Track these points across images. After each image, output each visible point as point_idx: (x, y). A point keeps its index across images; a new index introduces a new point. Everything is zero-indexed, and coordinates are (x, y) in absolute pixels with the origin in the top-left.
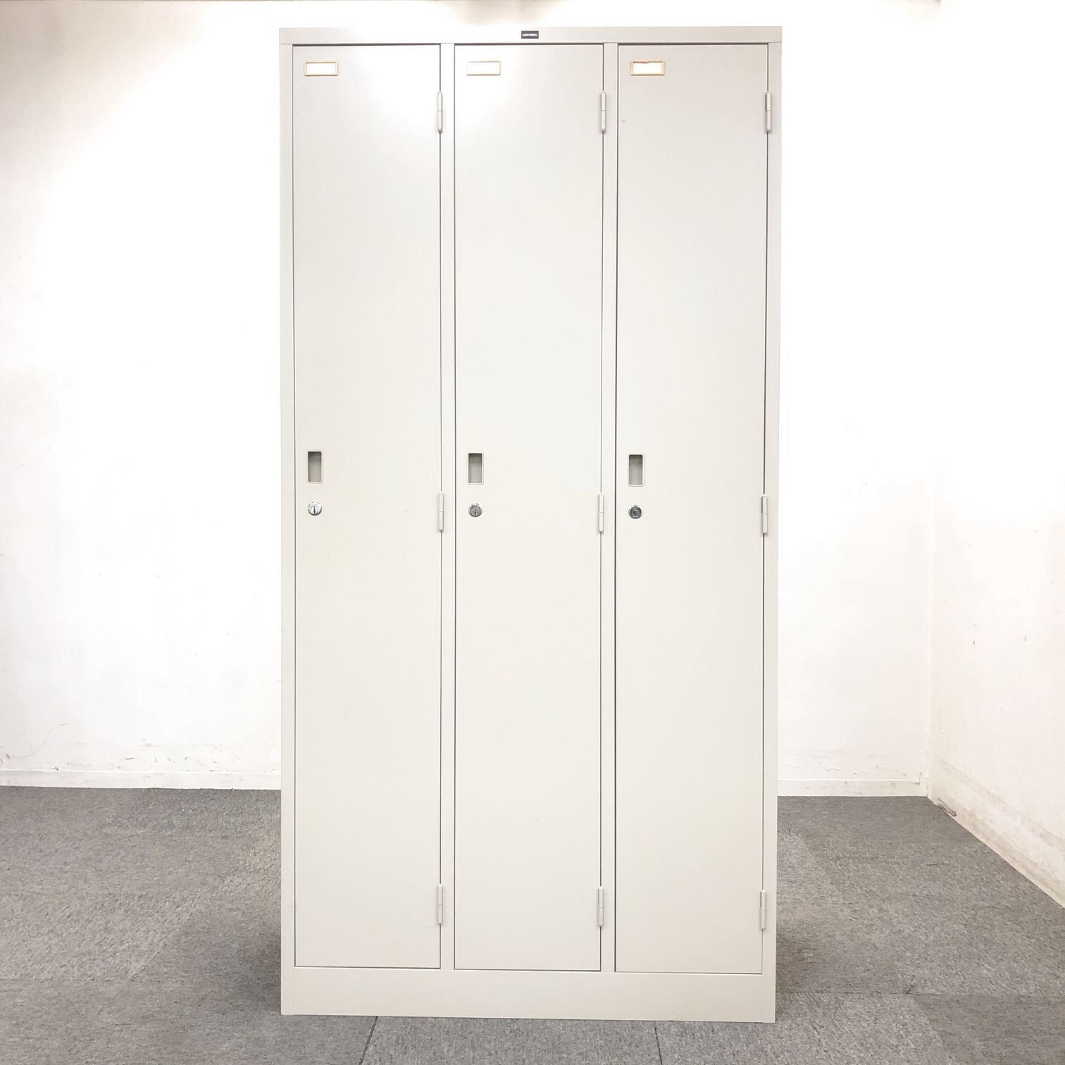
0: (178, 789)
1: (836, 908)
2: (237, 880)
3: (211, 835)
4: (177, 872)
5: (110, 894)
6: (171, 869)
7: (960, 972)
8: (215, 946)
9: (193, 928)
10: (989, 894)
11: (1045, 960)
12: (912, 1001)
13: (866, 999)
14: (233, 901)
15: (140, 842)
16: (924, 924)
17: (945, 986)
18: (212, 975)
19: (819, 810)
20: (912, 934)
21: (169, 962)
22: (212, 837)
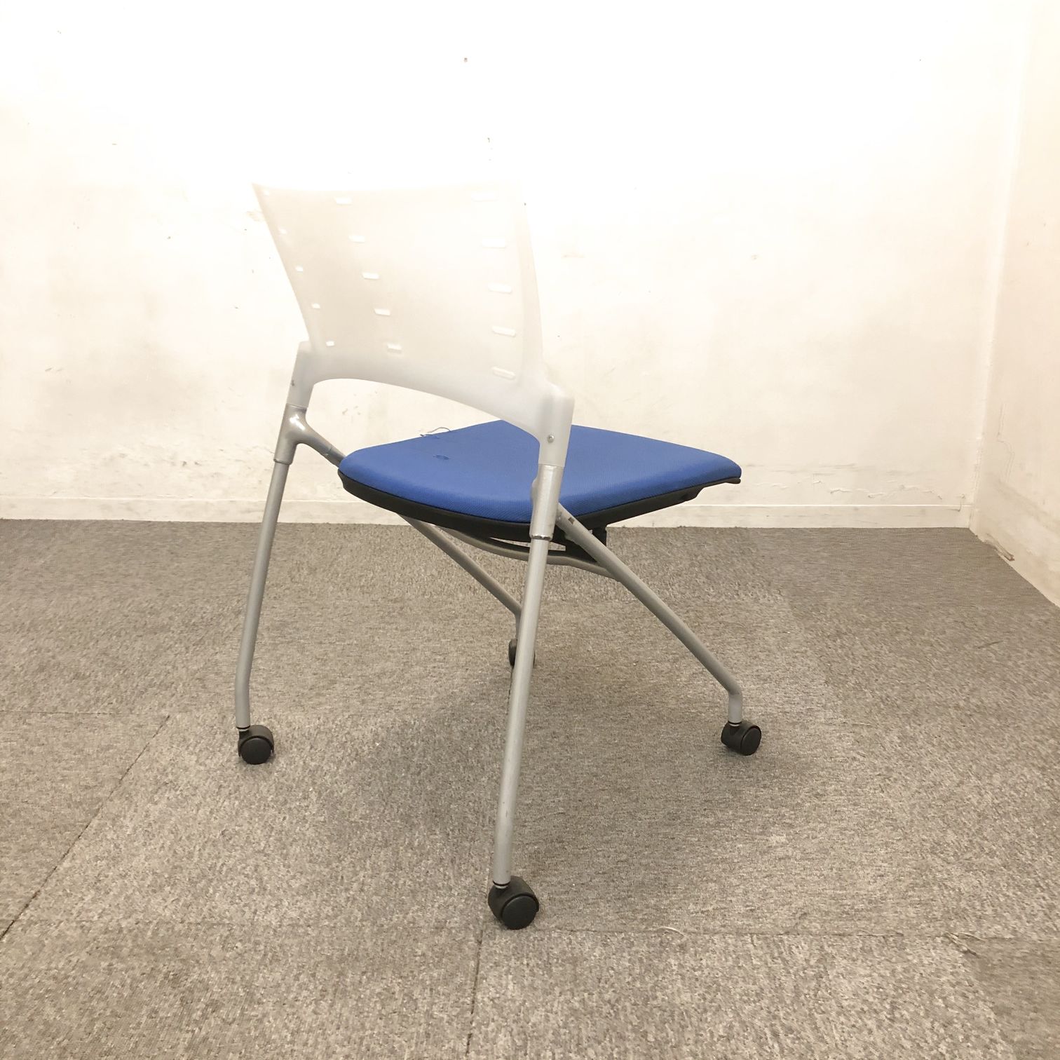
1: (831, 734)
7: (1043, 880)
13: (876, 952)
16: (974, 767)
19: (816, 549)
20: (956, 790)
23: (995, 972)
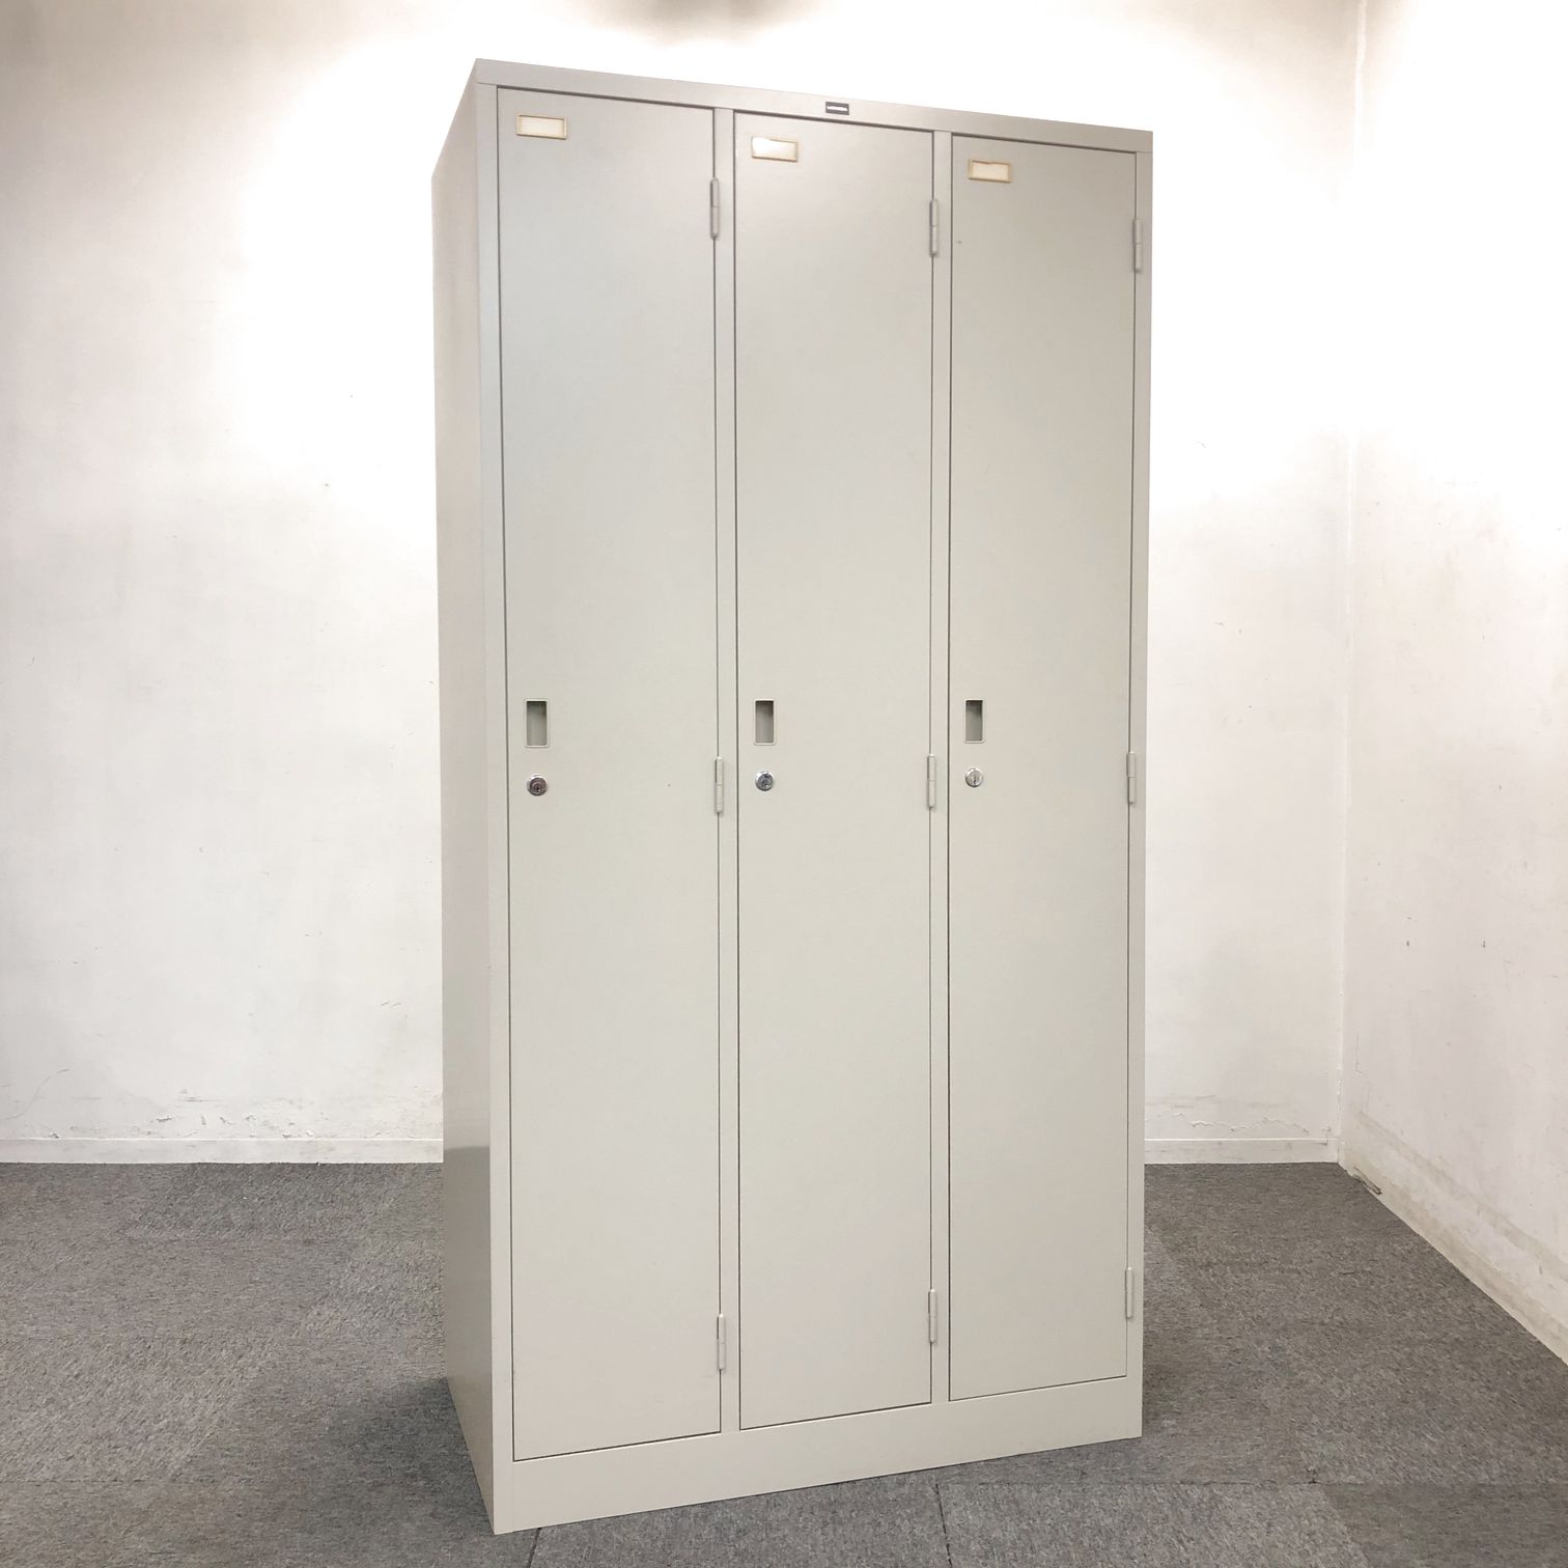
0: (237, 1165)
1: (1208, 1346)
2: (327, 1313)
3: (288, 1238)
4: (238, 1301)
5: (139, 1338)
6: (229, 1296)
7: (1391, 1446)
8: (296, 1421)
9: (263, 1392)
10: (1431, 1321)
11: (1515, 1426)
12: (1321, 1495)
13: (1254, 1493)
14: (321, 1347)
15: (182, 1251)
16: (1336, 1370)
17: (1370, 1471)
18: (294, 1469)
19: (1182, 1186)
20: (1322, 1387)
21: (228, 1450)
22: (289, 1242)
23: (1349, 1504)
